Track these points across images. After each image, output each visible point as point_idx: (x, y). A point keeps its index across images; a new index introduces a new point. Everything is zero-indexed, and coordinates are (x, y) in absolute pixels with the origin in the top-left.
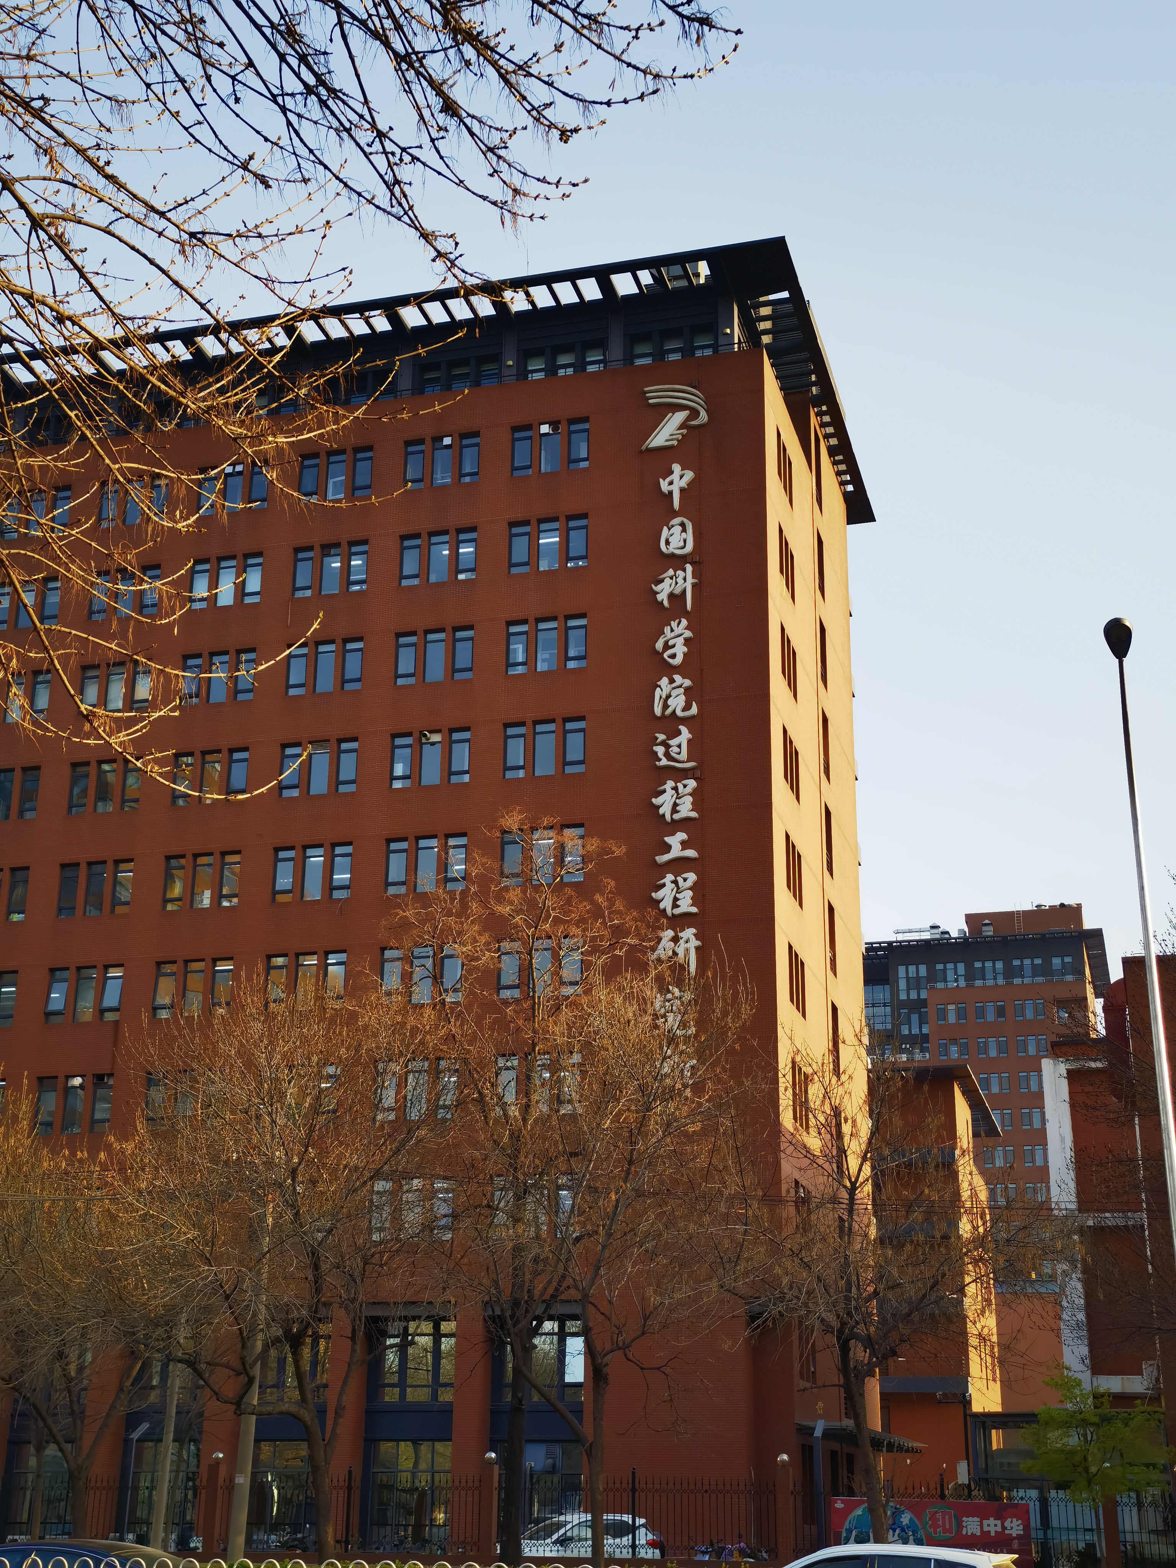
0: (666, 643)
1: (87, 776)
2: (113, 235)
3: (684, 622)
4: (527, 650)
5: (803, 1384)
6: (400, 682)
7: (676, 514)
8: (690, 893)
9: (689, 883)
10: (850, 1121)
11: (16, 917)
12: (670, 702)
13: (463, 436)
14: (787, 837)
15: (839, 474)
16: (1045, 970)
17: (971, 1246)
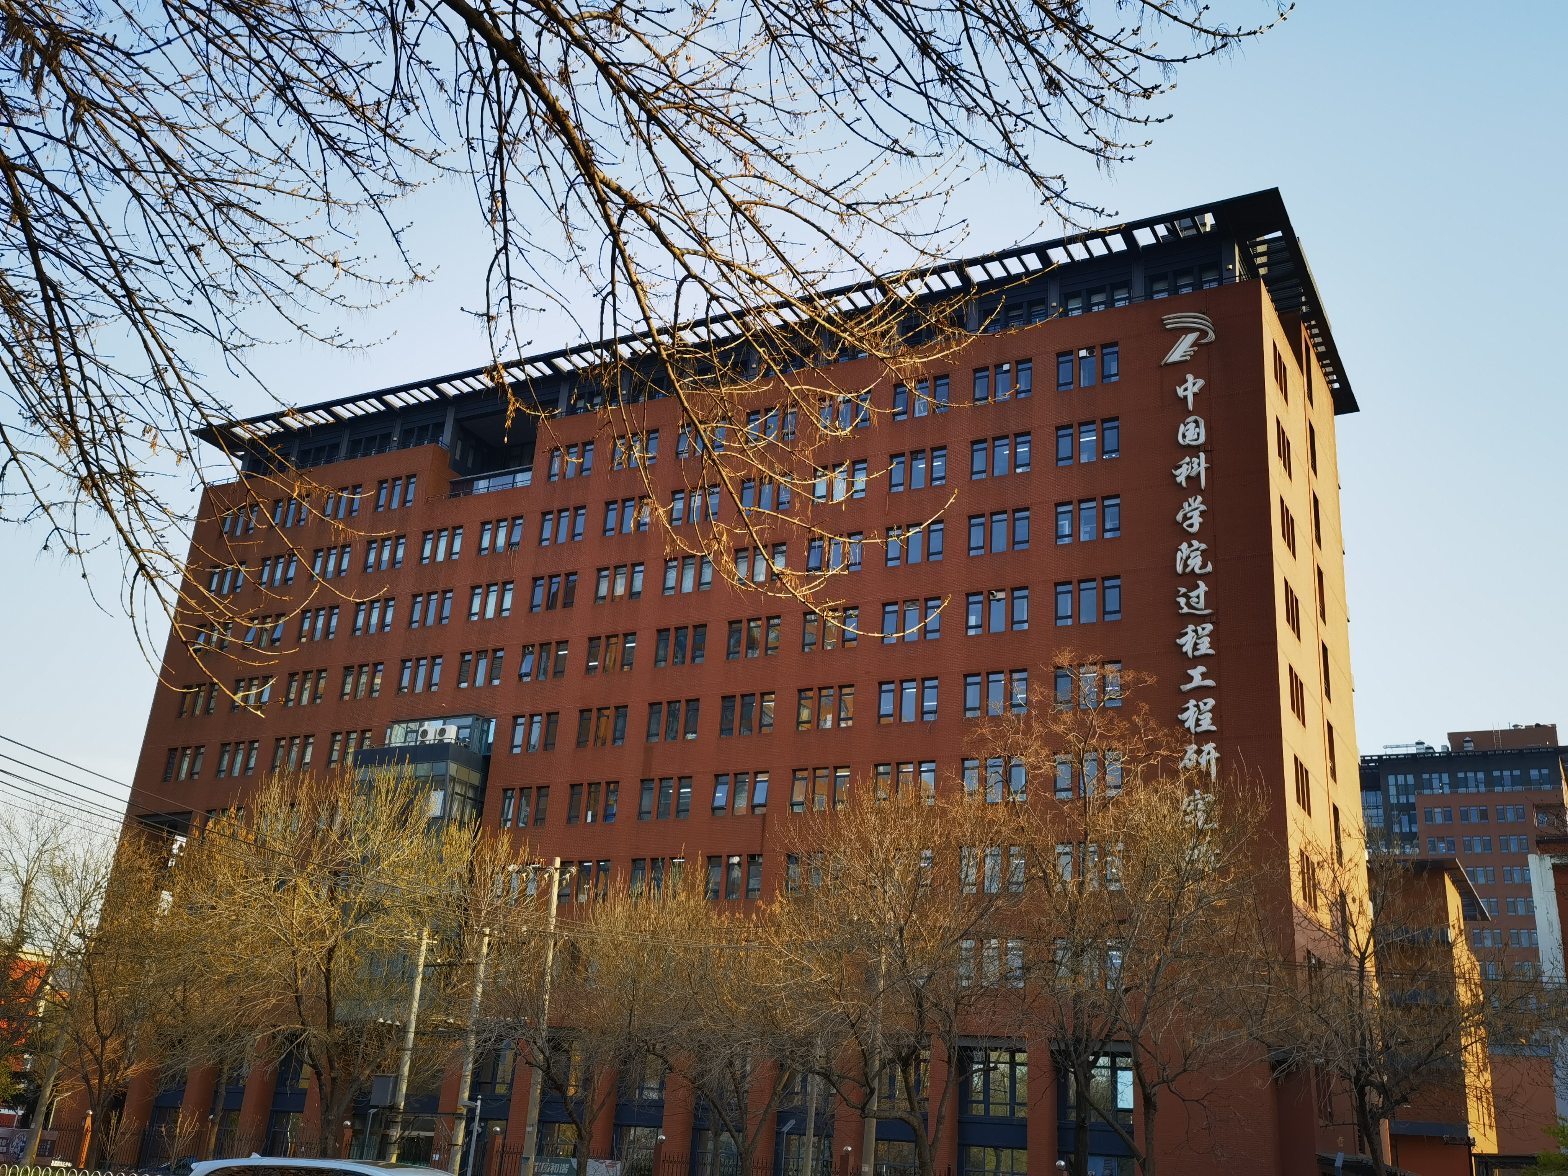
0: (1185, 515)
1: (740, 631)
2: (791, 212)
3: (1199, 498)
4: (1072, 525)
5: (1321, 1122)
6: (972, 553)
7: (1190, 413)
8: (1210, 715)
9: (1209, 707)
10: (1357, 902)
11: (690, 736)
12: (1189, 562)
13: (1018, 363)
14: (1291, 669)
15: (1326, 375)
16: (1525, 780)
17: (1472, 1011)
